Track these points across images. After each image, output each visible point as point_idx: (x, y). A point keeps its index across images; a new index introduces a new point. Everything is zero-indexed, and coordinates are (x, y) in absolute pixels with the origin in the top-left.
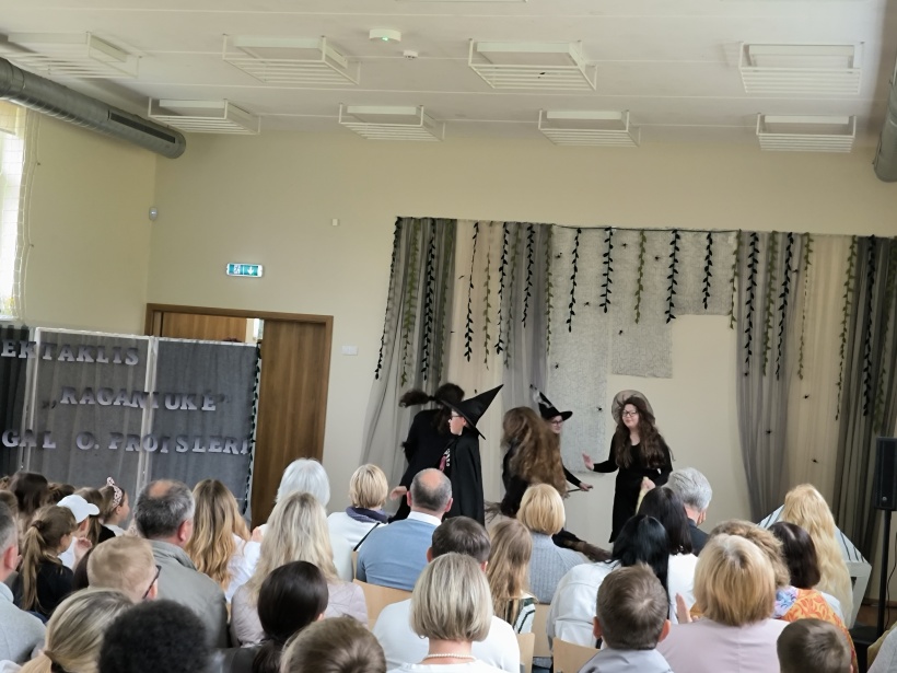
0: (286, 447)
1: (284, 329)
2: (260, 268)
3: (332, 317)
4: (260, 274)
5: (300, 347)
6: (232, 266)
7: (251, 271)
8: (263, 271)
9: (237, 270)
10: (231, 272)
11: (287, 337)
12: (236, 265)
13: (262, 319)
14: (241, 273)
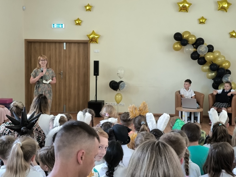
0: (76, 84)
1: (73, 45)
2: (64, 25)
4: (64, 27)
5: (79, 51)
6: (53, 25)
7: (60, 26)
8: (65, 26)
9: (55, 26)
10: (53, 27)
11: (74, 48)
12: (55, 24)
13: (65, 42)
14: (57, 27)
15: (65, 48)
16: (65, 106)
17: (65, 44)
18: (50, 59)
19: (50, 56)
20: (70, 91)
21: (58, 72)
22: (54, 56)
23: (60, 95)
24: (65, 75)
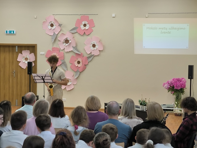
1: (23, 48)
3: (36, 45)
6: (7, 31)
7: (12, 32)
8: (16, 32)
10: (7, 32)
13: (17, 46)
14: (9, 33)
15: (17, 51)
16: (17, 100)
17: (17, 47)
18: (5, 59)
19: (5, 57)
20: (21, 87)
21: (11, 71)
22: (8, 57)
23: (13, 91)
24: (17, 74)
